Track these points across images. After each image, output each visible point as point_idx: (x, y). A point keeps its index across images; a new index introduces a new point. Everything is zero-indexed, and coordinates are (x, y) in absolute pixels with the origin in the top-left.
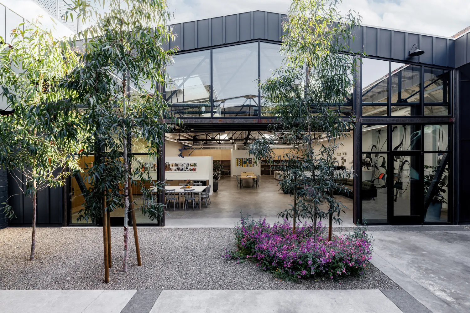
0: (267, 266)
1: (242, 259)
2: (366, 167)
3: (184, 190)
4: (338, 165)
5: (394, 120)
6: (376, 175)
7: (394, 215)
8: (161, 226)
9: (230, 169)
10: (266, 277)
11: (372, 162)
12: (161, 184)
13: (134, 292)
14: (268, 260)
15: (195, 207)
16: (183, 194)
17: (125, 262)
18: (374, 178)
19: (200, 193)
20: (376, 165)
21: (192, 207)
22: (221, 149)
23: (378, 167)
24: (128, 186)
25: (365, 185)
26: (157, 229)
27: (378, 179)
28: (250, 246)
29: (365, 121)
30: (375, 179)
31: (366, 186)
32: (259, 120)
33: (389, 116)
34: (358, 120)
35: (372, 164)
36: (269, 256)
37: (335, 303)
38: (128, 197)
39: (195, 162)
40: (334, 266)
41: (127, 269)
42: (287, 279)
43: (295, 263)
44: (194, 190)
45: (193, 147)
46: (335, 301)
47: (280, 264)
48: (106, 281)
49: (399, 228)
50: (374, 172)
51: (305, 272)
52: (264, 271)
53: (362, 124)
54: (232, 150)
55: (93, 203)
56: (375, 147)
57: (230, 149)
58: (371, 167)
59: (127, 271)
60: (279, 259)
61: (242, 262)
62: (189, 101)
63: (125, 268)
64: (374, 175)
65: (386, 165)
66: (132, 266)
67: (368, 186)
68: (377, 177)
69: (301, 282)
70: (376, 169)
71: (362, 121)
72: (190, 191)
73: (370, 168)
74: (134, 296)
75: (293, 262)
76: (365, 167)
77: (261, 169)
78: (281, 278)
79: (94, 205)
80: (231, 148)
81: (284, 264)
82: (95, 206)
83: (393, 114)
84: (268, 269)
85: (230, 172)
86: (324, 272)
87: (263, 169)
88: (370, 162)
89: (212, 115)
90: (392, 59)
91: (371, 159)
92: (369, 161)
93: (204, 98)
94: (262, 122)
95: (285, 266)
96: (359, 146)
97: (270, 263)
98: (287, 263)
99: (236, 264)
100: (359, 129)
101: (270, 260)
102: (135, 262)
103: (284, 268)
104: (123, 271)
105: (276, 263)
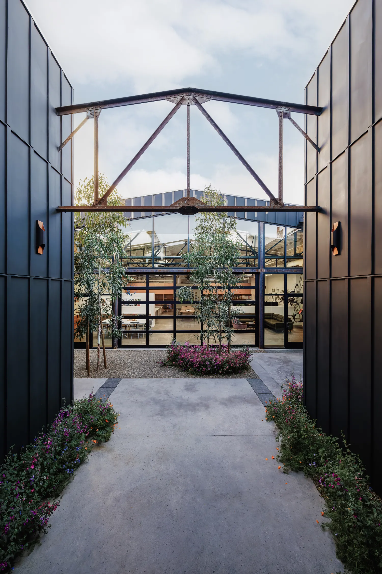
0: (185, 368)
3: (131, 322)
4: (273, 300)
6: (297, 311)
7: (288, 342)
10: (184, 373)
12: (120, 317)
13: (107, 379)
15: (139, 337)
16: (130, 325)
17: (98, 365)
18: (295, 313)
19: (144, 325)
20: (297, 302)
21: (138, 337)
22: (165, 282)
26: (112, 351)
27: (299, 314)
28: (175, 357)
29: (267, 271)
32: (188, 270)
33: (285, 267)
34: (262, 270)
36: (185, 362)
38: (100, 325)
39: (139, 298)
40: (222, 367)
42: (195, 374)
43: (200, 364)
44: (139, 322)
45: (137, 281)
47: (192, 366)
48: (88, 375)
49: (290, 351)
50: (295, 307)
51: (205, 369)
52: (183, 371)
53: (264, 273)
56: (298, 286)
60: (191, 363)
61: (170, 367)
62: (135, 245)
63: (98, 369)
65: (304, 302)
66: (101, 369)
69: (203, 375)
70: (297, 305)
71: (264, 271)
72: (135, 323)
73: (293, 304)
74: (107, 381)
75: (199, 364)
78: (192, 374)
81: (194, 365)
84: (185, 370)
89: (153, 266)
90: (287, 225)
93: (148, 243)
96: (262, 290)
97: (186, 365)
98: (196, 365)
99: (166, 368)
100: (262, 277)
101: (187, 364)
102: (103, 367)
103: (194, 368)
104: (97, 371)
105: (190, 365)
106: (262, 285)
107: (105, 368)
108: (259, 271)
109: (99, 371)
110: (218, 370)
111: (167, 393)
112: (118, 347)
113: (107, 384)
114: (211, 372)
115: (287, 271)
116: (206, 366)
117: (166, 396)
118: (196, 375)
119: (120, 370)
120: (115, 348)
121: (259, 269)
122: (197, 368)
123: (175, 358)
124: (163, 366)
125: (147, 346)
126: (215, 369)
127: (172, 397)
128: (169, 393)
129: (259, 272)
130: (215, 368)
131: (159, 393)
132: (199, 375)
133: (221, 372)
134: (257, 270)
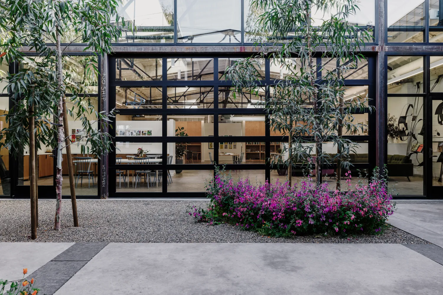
0: (250, 223)
1: (217, 221)
2: (399, 139)
5: (432, 49)
6: (412, 148)
8: (103, 199)
9: (200, 151)
10: (250, 234)
11: (407, 129)
13: (72, 244)
14: (252, 214)
17: (57, 217)
18: (410, 152)
20: (412, 133)
23: (416, 136)
24: (63, 112)
25: (396, 160)
26: (97, 202)
27: (416, 152)
28: (227, 202)
29: (392, 50)
30: (411, 154)
31: (398, 160)
32: (241, 48)
33: (426, 42)
34: (382, 48)
35: (407, 132)
36: (251, 209)
37: (340, 252)
39: (150, 130)
40: (341, 217)
41: (59, 227)
42: (277, 235)
43: (288, 212)
46: (340, 251)
47: (267, 217)
48: (33, 237)
50: (410, 143)
51: (300, 222)
52: (246, 230)
53: (387, 55)
54: (203, 122)
55: (18, 126)
56: (412, 107)
57: (200, 120)
58: (406, 136)
59: (59, 230)
60: (266, 211)
61: (216, 224)
63: (57, 225)
64: (411, 148)
66: (66, 227)
67: (401, 160)
68: (415, 150)
70: (413, 139)
71: (387, 49)
73: (405, 139)
74: (72, 247)
75: (286, 212)
76: (397, 139)
77: (246, 151)
78: (269, 235)
79: (18, 128)
80: (202, 119)
81: (273, 216)
82: (20, 130)
83: (432, 40)
85: (200, 155)
86: (327, 224)
87: (249, 151)
88: (405, 129)
91: (406, 125)
92: (403, 128)
94: (246, 51)
95: (274, 218)
96: (382, 86)
97: (254, 217)
98: (277, 215)
99: (208, 225)
100: (383, 61)
101: (256, 214)
102: (72, 223)
103: (273, 221)
104: (55, 229)
105: (262, 216)
106: (382, 77)
107: (76, 224)
108: (377, 49)
109: (60, 229)
110: (331, 224)
111: (223, 274)
112: (110, 196)
113: (70, 254)
114: (314, 229)
115: (430, 49)
116: (303, 216)
117: (221, 280)
118: (279, 237)
119: (107, 229)
120: (104, 198)
121: (377, 45)
122: (281, 221)
123: (226, 204)
124: (200, 221)
125: (165, 194)
126: (324, 222)
127: (238, 284)
128: (228, 273)
129: (377, 52)
130: (324, 219)
131: (202, 274)
132: (288, 237)
133: (337, 229)
134: (373, 48)
